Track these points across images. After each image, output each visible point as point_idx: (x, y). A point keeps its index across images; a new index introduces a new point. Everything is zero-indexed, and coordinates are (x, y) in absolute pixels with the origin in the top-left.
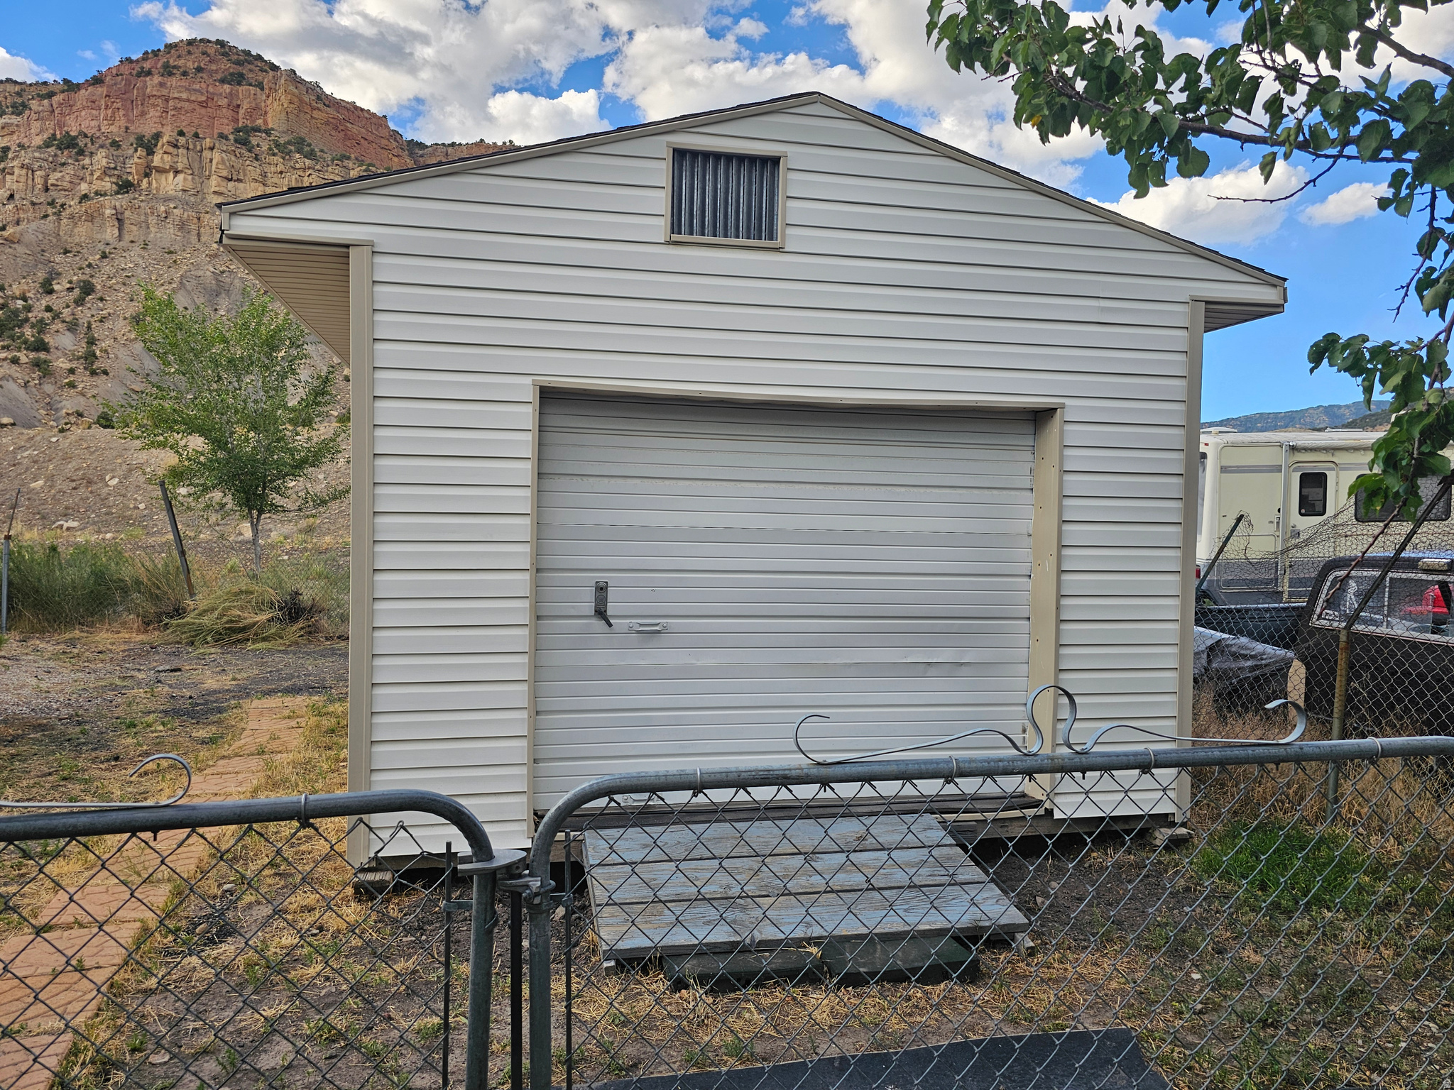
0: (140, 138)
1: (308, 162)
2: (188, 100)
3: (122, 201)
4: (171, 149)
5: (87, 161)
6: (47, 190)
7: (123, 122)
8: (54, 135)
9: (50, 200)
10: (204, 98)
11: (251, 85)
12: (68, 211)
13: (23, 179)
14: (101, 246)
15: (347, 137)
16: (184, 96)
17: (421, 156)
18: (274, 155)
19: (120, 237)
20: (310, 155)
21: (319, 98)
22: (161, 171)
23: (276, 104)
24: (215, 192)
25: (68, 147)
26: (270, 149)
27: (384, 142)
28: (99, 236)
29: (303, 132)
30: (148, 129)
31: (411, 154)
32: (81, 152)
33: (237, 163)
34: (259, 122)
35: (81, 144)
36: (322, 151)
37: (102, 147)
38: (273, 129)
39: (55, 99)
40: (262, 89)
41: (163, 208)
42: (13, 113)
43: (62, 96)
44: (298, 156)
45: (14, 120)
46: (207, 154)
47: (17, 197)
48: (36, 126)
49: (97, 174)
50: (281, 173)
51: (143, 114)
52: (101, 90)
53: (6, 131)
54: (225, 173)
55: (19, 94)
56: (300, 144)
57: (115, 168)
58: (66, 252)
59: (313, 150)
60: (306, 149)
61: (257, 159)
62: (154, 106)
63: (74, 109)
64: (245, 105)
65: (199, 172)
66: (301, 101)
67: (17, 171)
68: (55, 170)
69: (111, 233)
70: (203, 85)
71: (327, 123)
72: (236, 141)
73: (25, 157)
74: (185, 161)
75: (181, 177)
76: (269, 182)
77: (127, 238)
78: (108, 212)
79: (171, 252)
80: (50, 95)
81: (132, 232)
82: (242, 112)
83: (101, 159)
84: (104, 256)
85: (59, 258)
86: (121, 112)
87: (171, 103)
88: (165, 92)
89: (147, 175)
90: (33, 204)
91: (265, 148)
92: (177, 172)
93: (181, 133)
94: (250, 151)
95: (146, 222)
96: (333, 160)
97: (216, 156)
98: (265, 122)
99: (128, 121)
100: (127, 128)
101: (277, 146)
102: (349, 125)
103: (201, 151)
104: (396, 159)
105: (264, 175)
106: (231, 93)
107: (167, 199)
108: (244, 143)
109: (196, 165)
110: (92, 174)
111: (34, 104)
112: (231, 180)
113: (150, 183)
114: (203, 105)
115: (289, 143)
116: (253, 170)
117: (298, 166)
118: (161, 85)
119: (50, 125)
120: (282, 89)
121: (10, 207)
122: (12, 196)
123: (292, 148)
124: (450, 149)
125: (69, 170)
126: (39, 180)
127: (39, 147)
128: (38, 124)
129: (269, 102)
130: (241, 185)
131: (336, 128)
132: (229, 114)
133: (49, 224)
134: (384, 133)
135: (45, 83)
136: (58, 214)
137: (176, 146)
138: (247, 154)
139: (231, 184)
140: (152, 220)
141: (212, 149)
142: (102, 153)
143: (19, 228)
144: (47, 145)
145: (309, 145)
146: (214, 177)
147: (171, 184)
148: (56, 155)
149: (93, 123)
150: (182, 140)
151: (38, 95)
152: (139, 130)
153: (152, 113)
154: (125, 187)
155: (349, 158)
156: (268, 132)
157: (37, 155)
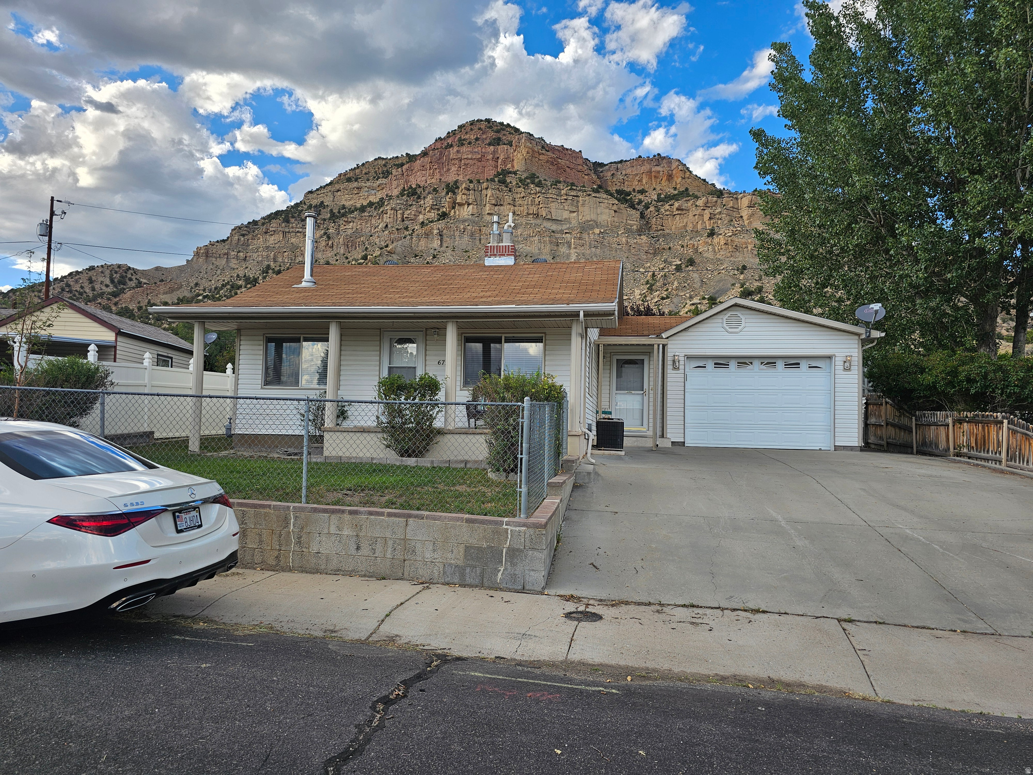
0: (448, 185)
1: (538, 189)
2: (471, 159)
3: (441, 224)
4: (466, 192)
5: (422, 202)
6: (403, 221)
7: (437, 176)
8: (404, 188)
9: (405, 226)
10: (480, 156)
11: (504, 144)
12: (416, 233)
13: (392, 216)
14: (432, 251)
15: (558, 168)
16: (470, 156)
17: (602, 172)
18: (519, 187)
19: (441, 246)
20: (539, 184)
21: (543, 147)
22: (461, 205)
23: (519, 155)
24: (488, 214)
25: (412, 195)
26: (517, 184)
27: (580, 167)
28: (431, 245)
29: (534, 170)
30: (451, 178)
31: (596, 172)
32: (419, 197)
33: (500, 195)
34: (509, 166)
35: (419, 193)
36: (545, 180)
37: (429, 193)
38: (518, 171)
39: (405, 167)
40: (511, 146)
41: (462, 227)
42: (383, 177)
43: (408, 165)
44: (532, 186)
45: (384, 181)
46: (484, 192)
47: (389, 226)
48: (395, 183)
49: (428, 209)
50: (523, 197)
51: (448, 170)
52: (427, 159)
53: (380, 188)
54: (493, 202)
55: (385, 165)
56: (533, 177)
57: (436, 205)
58: (416, 256)
59: (540, 181)
60: (537, 180)
61: (510, 191)
62: (454, 164)
63: (414, 171)
64: (502, 157)
65: (479, 203)
66: (533, 151)
67: (389, 212)
68: (407, 209)
69: (436, 243)
70: (480, 148)
71: (547, 162)
72: (499, 181)
73: (393, 203)
74: (473, 197)
75: (471, 207)
76: (517, 203)
77: (445, 245)
78: (436, 232)
79: (466, 252)
80: (402, 165)
81: (447, 241)
82: (500, 161)
83: (429, 201)
84: (434, 257)
85: (412, 260)
86: (438, 171)
87: (463, 162)
88: (459, 156)
89: (454, 208)
90: (397, 229)
91: (514, 183)
92: (469, 204)
93: (471, 182)
94: (507, 187)
95: (454, 235)
96: (551, 185)
97: (489, 192)
98: (513, 166)
99: (441, 175)
100: (440, 179)
101: (521, 181)
102: (559, 160)
103: (481, 191)
104: (586, 177)
105: (514, 200)
106: (494, 151)
107: (464, 221)
108: (503, 182)
109: (479, 199)
110: (425, 210)
111: (394, 172)
112: (496, 205)
113: (455, 212)
114: (480, 160)
115: (527, 178)
116: (508, 198)
117: (532, 192)
118: (458, 152)
119: (402, 182)
120: (523, 145)
121: (387, 232)
122: (387, 226)
123: (529, 181)
124: (619, 165)
125: (414, 208)
126: (399, 216)
127: (398, 197)
128: (396, 182)
129: (515, 154)
130: (502, 208)
131: (552, 164)
132: (493, 163)
133: (407, 242)
134: (580, 161)
135: (397, 157)
136: (411, 235)
137: (469, 190)
138: (505, 189)
139: (497, 208)
140: (457, 233)
141: (487, 189)
142: (430, 196)
143: (395, 244)
144: (402, 194)
145: (538, 177)
146: (488, 205)
147: (466, 212)
148: (407, 201)
149: (424, 178)
150: (472, 186)
151: (394, 165)
152: (446, 180)
153: (454, 169)
154: (444, 216)
155: (560, 182)
156: (515, 173)
157: (398, 201)
